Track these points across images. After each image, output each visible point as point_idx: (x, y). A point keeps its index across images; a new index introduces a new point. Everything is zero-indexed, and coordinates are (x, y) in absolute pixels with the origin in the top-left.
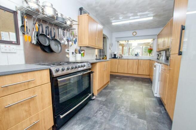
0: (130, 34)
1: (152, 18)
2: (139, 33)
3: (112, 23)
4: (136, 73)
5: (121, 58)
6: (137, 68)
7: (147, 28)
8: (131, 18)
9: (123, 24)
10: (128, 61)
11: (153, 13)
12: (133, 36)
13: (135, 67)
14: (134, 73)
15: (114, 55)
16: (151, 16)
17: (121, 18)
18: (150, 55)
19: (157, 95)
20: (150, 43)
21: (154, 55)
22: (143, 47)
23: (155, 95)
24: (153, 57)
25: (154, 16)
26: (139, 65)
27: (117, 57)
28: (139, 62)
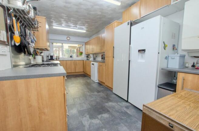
0: (64, 38)
1: (85, 31)
2: (73, 39)
3: (53, 26)
4: (74, 72)
5: (58, 60)
6: (74, 67)
7: (79, 36)
8: (71, 27)
9: (62, 30)
10: (66, 62)
11: (86, 29)
12: (67, 40)
13: (73, 67)
14: (72, 72)
15: (51, 56)
16: (84, 30)
17: (63, 25)
18: (81, 57)
19: (97, 81)
20: (77, 47)
21: (84, 57)
22: (71, 50)
23: (96, 82)
24: (83, 58)
25: (86, 30)
26: (76, 65)
27: (53, 58)
28: (76, 62)
